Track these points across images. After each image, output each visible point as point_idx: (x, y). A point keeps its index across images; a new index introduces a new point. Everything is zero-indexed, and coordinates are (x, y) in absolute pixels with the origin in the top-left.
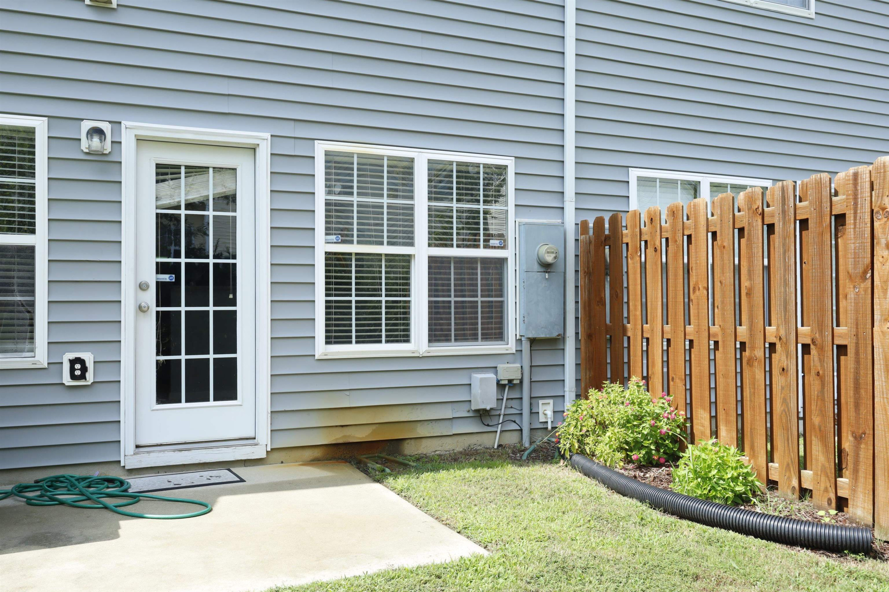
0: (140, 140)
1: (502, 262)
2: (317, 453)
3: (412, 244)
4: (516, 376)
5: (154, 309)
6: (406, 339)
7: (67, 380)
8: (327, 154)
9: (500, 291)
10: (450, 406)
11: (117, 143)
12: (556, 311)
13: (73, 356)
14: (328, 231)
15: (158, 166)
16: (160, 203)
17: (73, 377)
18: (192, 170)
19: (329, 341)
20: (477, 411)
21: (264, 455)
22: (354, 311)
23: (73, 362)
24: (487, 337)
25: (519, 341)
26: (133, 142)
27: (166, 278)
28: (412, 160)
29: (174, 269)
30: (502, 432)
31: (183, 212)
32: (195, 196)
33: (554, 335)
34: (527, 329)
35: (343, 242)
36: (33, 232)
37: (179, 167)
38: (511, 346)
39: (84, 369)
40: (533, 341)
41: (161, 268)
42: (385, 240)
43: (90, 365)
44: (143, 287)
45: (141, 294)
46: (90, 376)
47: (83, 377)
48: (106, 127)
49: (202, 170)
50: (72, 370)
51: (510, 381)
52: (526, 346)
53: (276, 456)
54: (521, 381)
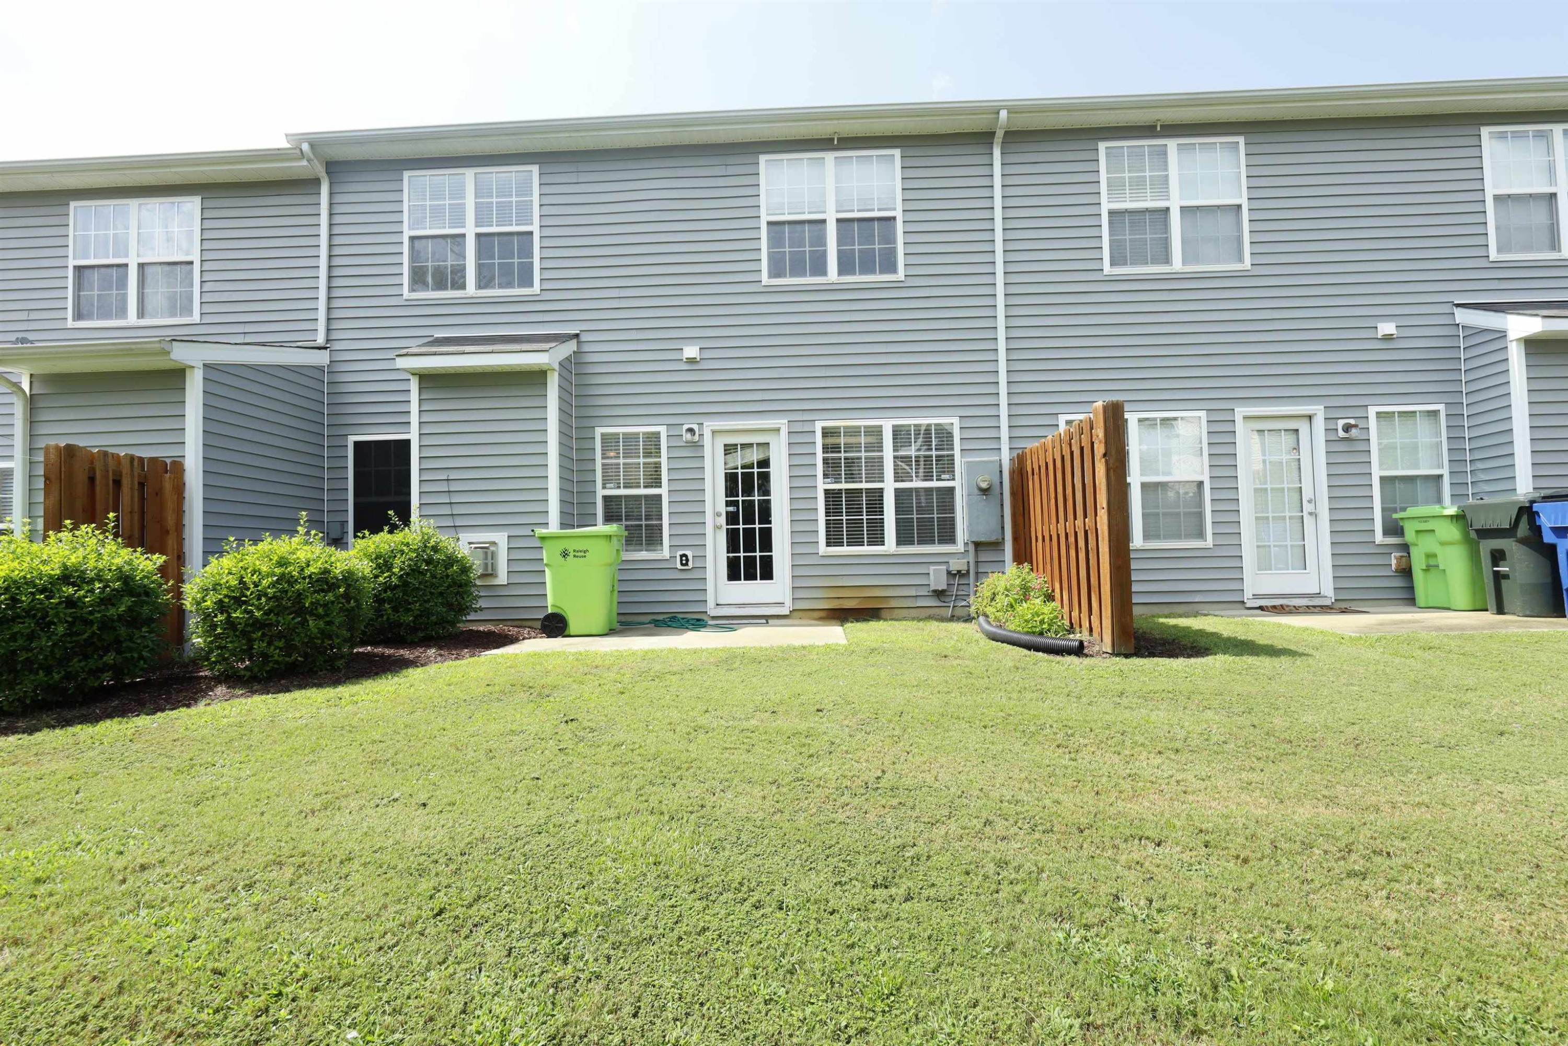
0: (714, 432)
1: (951, 490)
2: (822, 614)
3: (883, 481)
4: (964, 568)
5: (725, 527)
6: (882, 543)
7: (679, 566)
8: (823, 428)
9: (952, 510)
10: (914, 588)
11: (701, 435)
12: (994, 522)
13: (682, 553)
14: (825, 476)
15: (725, 445)
16: (727, 467)
17: (682, 564)
18: (745, 446)
19: (828, 544)
20: (935, 591)
21: (788, 613)
22: (845, 525)
23: (682, 556)
24: (942, 541)
25: (966, 544)
26: (710, 434)
27: (731, 509)
28: (881, 426)
29: (736, 504)
30: (954, 607)
31: (740, 471)
32: (747, 461)
33: (993, 538)
34: (970, 535)
35: (836, 482)
36: (660, 487)
37: (737, 445)
38: (960, 547)
39: (687, 560)
40: (978, 545)
41: (728, 504)
42: (864, 480)
43: (690, 558)
44: (719, 515)
45: (717, 518)
46: (691, 564)
47: (687, 564)
48: (695, 427)
49: (751, 445)
50: (681, 560)
51: (959, 572)
52: (971, 548)
53: (795, 614)
54: (968, 571)
